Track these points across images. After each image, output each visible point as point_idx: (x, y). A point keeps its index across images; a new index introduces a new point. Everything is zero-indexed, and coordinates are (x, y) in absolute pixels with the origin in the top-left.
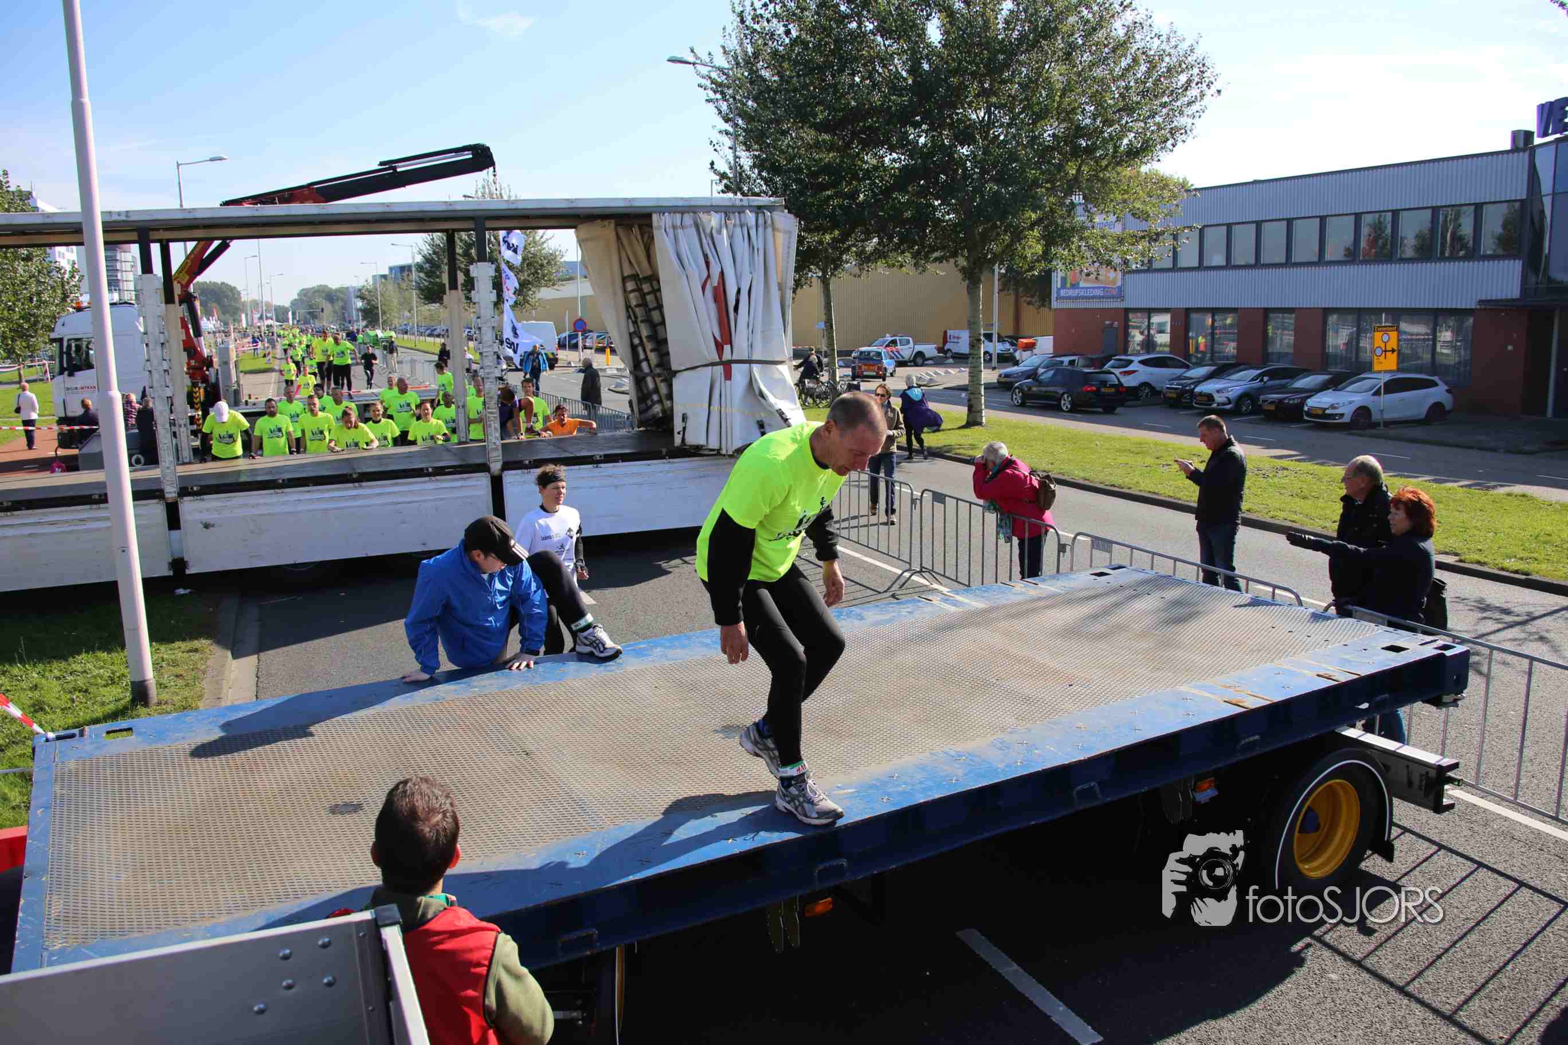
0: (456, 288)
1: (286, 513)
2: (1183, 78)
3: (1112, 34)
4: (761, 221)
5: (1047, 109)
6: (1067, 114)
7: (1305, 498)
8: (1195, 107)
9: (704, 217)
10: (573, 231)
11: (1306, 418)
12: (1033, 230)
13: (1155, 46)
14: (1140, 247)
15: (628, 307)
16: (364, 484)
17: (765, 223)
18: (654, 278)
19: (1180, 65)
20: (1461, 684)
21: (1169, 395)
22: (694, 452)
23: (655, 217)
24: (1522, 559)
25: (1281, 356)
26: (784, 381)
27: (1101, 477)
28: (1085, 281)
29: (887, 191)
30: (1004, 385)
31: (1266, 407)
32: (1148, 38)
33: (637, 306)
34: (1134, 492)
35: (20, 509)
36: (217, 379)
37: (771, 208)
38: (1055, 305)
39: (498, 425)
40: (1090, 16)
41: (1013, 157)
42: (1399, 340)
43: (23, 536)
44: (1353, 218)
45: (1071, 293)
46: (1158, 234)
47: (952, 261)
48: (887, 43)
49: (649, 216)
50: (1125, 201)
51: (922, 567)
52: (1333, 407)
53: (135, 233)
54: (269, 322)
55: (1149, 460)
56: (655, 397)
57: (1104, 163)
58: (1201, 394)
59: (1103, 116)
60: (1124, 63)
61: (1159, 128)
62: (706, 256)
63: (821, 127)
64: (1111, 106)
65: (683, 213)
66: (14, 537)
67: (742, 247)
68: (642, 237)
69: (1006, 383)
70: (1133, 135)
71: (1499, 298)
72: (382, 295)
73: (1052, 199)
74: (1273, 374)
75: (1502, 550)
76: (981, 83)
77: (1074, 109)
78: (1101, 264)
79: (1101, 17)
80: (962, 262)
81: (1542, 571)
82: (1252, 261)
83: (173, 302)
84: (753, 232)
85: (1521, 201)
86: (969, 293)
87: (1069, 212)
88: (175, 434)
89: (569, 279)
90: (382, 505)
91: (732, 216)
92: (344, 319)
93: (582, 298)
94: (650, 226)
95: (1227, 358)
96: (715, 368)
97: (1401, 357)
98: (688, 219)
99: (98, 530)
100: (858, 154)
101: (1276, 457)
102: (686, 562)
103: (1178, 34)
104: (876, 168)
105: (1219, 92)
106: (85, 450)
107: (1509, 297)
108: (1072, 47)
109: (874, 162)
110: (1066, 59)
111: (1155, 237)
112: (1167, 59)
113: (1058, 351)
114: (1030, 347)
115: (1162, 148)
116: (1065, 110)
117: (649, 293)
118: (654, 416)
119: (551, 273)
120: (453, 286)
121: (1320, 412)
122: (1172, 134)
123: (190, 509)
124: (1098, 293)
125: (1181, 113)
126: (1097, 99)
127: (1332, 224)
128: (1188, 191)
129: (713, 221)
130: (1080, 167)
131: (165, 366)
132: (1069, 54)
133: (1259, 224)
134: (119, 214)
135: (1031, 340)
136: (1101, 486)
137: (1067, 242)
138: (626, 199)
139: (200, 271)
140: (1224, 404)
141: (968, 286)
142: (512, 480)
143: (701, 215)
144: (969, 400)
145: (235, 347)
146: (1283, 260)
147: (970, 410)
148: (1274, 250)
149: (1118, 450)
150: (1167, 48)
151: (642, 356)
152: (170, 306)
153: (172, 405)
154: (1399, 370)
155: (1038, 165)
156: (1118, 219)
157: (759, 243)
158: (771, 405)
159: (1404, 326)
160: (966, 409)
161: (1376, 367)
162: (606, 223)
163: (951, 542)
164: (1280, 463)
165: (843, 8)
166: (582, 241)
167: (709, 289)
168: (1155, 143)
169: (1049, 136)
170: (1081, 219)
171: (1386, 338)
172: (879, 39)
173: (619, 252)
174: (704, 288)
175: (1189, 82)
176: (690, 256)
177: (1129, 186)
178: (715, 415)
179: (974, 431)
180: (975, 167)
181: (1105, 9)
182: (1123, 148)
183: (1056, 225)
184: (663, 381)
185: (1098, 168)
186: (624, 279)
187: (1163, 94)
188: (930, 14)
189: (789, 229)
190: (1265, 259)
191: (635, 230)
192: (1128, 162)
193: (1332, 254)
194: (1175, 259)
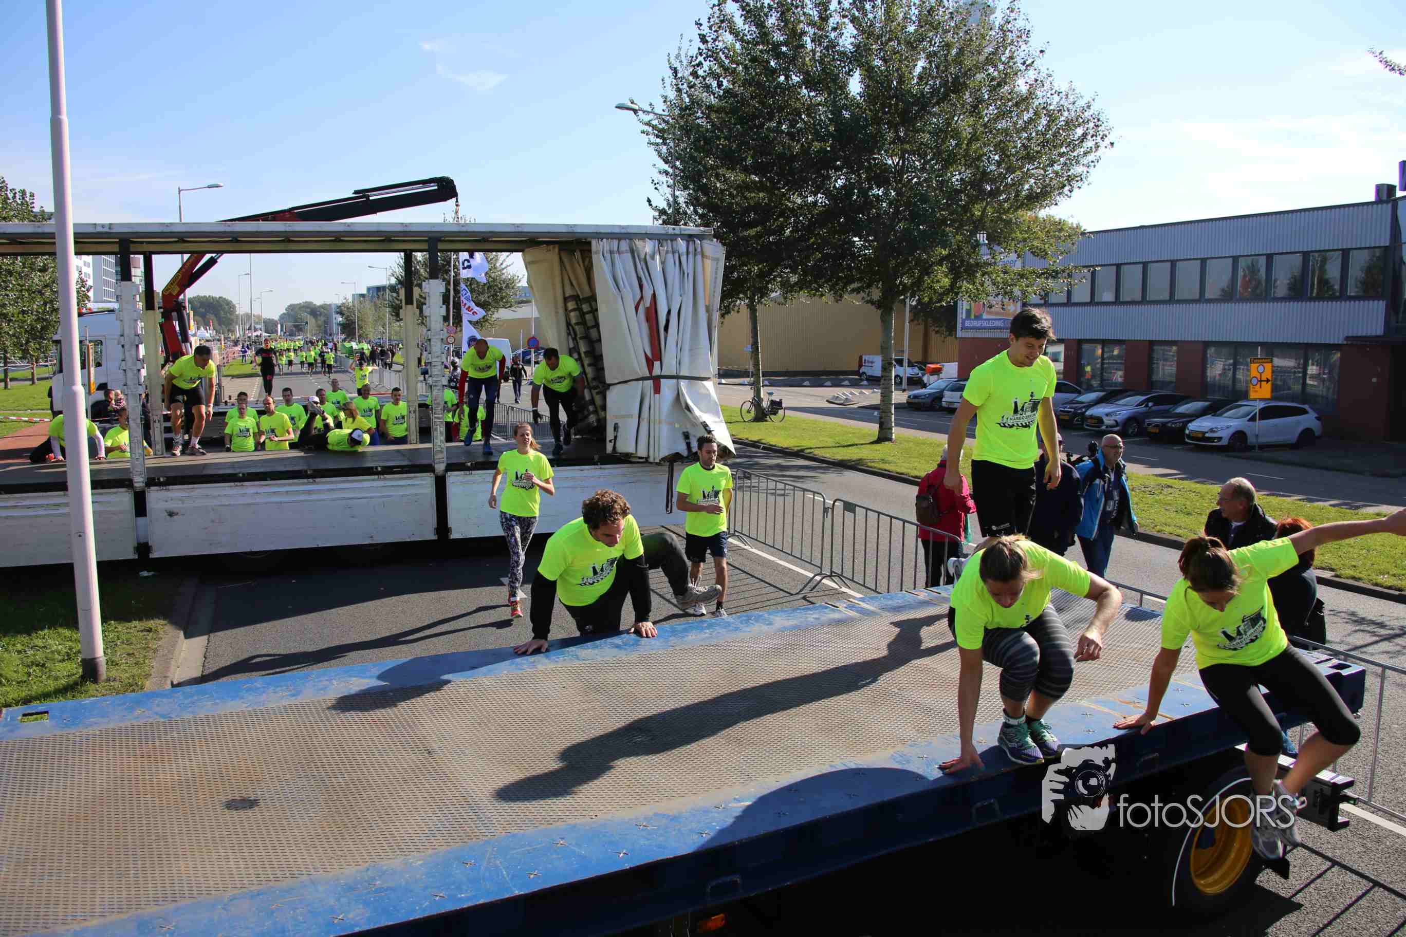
0: (412, 305)
1: (245, 505)
2: (1079, 131)
3: (1016, 90)
4: (691, 249)
5: (955, 156)
6: (973, 161)
7: (1188, 514)
8: (1091, 157)
9: (639, 243)
10: (520, 254)
11: (1187, 440)
12: (941, 266)
13: (1055, 103)
14: (1039, 283)
15: (568, 324)
16: (318, 480)
17: (695, 250)
18: (592, 299)
19: (1077, 120)
22: (624, 459)
23: (594, 242)
24: (1394, 575)
25: (1164, 384)
26: (708, 395)
28: (988, 313)
29: (810, 228)
30: (913, 406)
31: (1151, 429)
32: (1049, 95)
33: (577, 324)
37: (701, 237)
38: (960, 334)
40: (996, 74)
41: (924, 199)
42: (1273, 372)
44: (1230, 260)
45: (975, 323)
46: (1057, 272)
47: (867, 292)
48: (812, 94)
49: (590, 243)
50: (1025, 240)
51: (832, 572)
52: (1212, 431)
53: (117, 246)
56: (591, 408)
57: (1007, 206)
58: (1091, 417)
59: (1006, 163)
60: (1026, 117)
61: (1058, 176)
62: (639, 279)
64: (1014, 156)
65: (619, 239)
67: (673, 272)
68: (583, 262)
69: (915, 403)
70: (1032, 181)
71: (1364, 334)
72: (359, 311)
73: (959, 238)
74: (1158, 400)
75: (1375, 567)
76: (896, 132)
77: (979, 157)
78: (1004, 297)
79: (1006, 74)
80: (876, 294)
82: (1140, 299)
83: (155, 308)
84: (684, 259)
85: (1385, 247)
86: (882, 321)
87: (974, 249)
90: (334, 500)
91: (665, 243)
92: (325, 332)
93: (535, 318)
94: (590, 251)
95: (1116, 384)
96: (645, 382)
97: (1275, 389)
98: (624, 245)
100: (784, 195)
101: (1160, 476)
103: (1077, 91)
104: (801, 207)
105: (1112, 144)
107: (1374, 334)
108: (980, 100)
109: (799, 201)
110: (974, 112)
111: (1054, 275)
112: (1066, 114)
114: (937, 372)
115: (1060, 194)
116: (971, 157)
117: (588, 313)
118: (589, 425)
119: (508, 296)
120: (409, 301)
121: (1200, 435)
122: (1069, 181)
124: (1000, 324)
125: (1078, 162)
126: (1001, 148)
127: (1210, 265)
128: (1083, 234)
130: (985, 208)
132: (976, 107)
133: (1145, 265)
134: (103, 226)
135: (938, 366)
137: (971, 276)
138: (568, 225)
139: (189, 286)
141: (882, 316)
142: (454, 480)
143: (636, 241)
144: (881, 418)
147: (881, 427)
148: (1159, 288)
150: (1066, 104)
152: (150, 311)
154: (1273, 399)
155: (946, 206)
156: (1019, 256)
157: (688, 268)
158: (696, 418)
159: (1278, 362)
160: (878, 426)
161: (1252, 395)
162: (551, 247)
163: (860, 547)
164: (1165, 481)
165: (772, 63)
166: (528, 264)
167: (641, 309)
168: (1053, 189)
169: (957, 180)
170: (984, 255)
171: (1261, 369)
172: (804, 91)
173: (562, 274)
174: (637, 308)
175: (1085, 135)
176: (625, 279)
177: (1029, 227)
178: (644, 425)
179: (885, 446)
180: (890, 207)
181: (1010, 67)
182: (1024, 193)
183: (962, 261)
184: (597, 393)
185: (1001, 210)
186: (566, 300)
187: (1061, 145)
188: (852, 70)
189: (717, 256)
190: (1151, 296)
191: (577, 255)
192: (1027, 206)
193: (1212, 292)
194: (1069, 293)
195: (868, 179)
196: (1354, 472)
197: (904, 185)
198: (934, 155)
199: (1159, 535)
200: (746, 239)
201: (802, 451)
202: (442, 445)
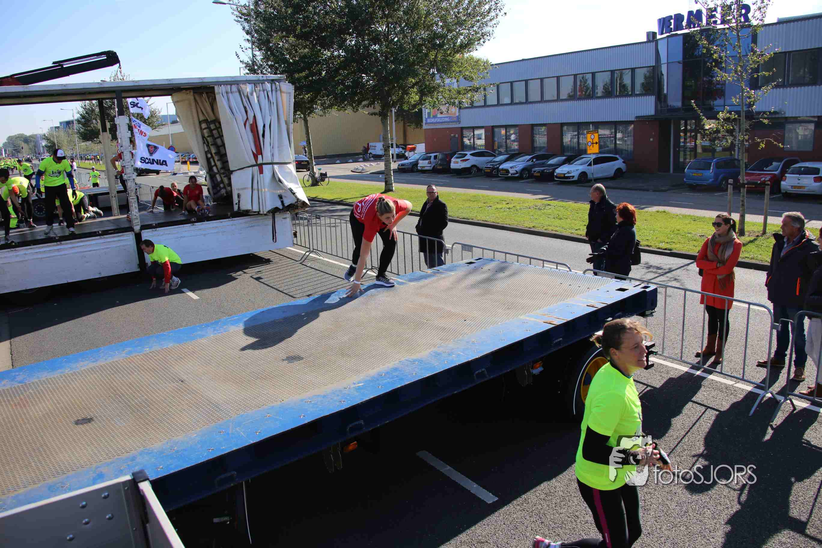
0: (106, 131)
1: (18, 261)
2: (487, 7)
4: (274, 88)
5: (418, 25)
6: (428, 27)
7: (561, 219)
8: (494, 22)
9: (243, 86)
10: (170, 97)
11: (556, 179)
12: (413, 88)
14: (469, 95)
15: (203, 137)
17: (276, 88)
18: (217, 122)
20: (654, 304)
21: (486, 171)
22: (246, 213)
23: (216, 88)
24: (667, 243)
25: (541, 148)
26: (291, 172)
27: (457, 214)
28: (440, 114)
29: (337, 70)
30: (401, 170)
31: (535, 174)
33: (208, 136)
34: (475, 221)
38: (425, 127)
41: (402, 50)
42: (599, 138)
44: (573, 76)
45: (433, 120)
46: (478, 89)
47: (372, 106)
49: (213, 88)
50: (460, 71)
52: (568, 173)
55: (480, 204)
56: (222, 185)
57: (449, 52)
58: (503, 169)
59: (447, 27)
61: (476, 33)
62: (245, 108)
64: (451, 22)
65: (231, 85)
67: (265, 102)
68: (208, 98)
69: (404, 169)
70: (462, 37)
71: (645, 115)
72: (57, 138)
73: (423, 71)
74: (538, 158)
75: (658, 239)
76: (383, 12)
77: (431, 24)
78: (450, 105)
80: (378, 108)
81: (677, 248)
82: (524, 101)
84: (270, 94)
85: (653, 66)
86: (382, 122)
87: (432, 78)
89: (165, 125)
90: (73, 253)
91: (258, 85)
93: (172, 134)
94: (213, 92)
95: (514, 150)
96: (254, 168)
97: (600, 147)
98: (234, 88)
100: (320, 51)
102: (245, 273)
104: (330, 58)
105: (505, 14)
107: (650, 114)
109: (329, 55)
111: (476, 90)
113: (428, 151)
114: (413, 149)
115: (478, 44)
116: (427, 25)
117: (214, 129)
118: (222, 195)
119: (153, 122)
120: (104, 130)
121: (562, 176)
122: (483, 36)
124: (447, 120)
125: (487, 25)
126: (443, 19)
127: (561, 79)
128: (493, 65)
129: (248, 88)
130: (436, 53)
133: (526, 81)
135: (413, 146)
136: (458, 219)
137: (431, 94)
138: (199, 78)
140: (514, 174)
141: (382, 119)
142: (147, 234)
143: (241, 85)
144: (385, 179)
146: (540, 100)
147: (386, 184)
148: (535, 95)
149: (464, 200)
151: (213, 164)
154: (600, 153)
156: (457, 81)
157: (273, 99)
158: (285, 186)
159: (601, 132)
160: (384, 183)
161: (589, 152)
162: (188, 92)
164: (544, 202)
166: (175, 103)
167: (248, 125)
168: (474, 41)
169: (420, 38)
170: (438, 81)
171: (592, 137)
173: (196, 105)
174: (245, 125)
175: (490, 9)
176: (236, 108)
177: (462, 64)
178: (255, 192)
180: (382, 56)
182: (458, 44)
183: (426, 85)
184: (225, 177)
185: (445, 55)
186: (200, 123)
187: (477, 15)
189: (289, 91)
190: (530, 100)
191: (204, 95)
192: (460, 51)
193: (564, 95)
194: (485, 101)
195: (368, 40)
196: (644, 190)
197: (390, 43)
198: (406, 24)
199: (546, 231)
200: (300, 79)
201: (342, 201)
202: (137, 215)
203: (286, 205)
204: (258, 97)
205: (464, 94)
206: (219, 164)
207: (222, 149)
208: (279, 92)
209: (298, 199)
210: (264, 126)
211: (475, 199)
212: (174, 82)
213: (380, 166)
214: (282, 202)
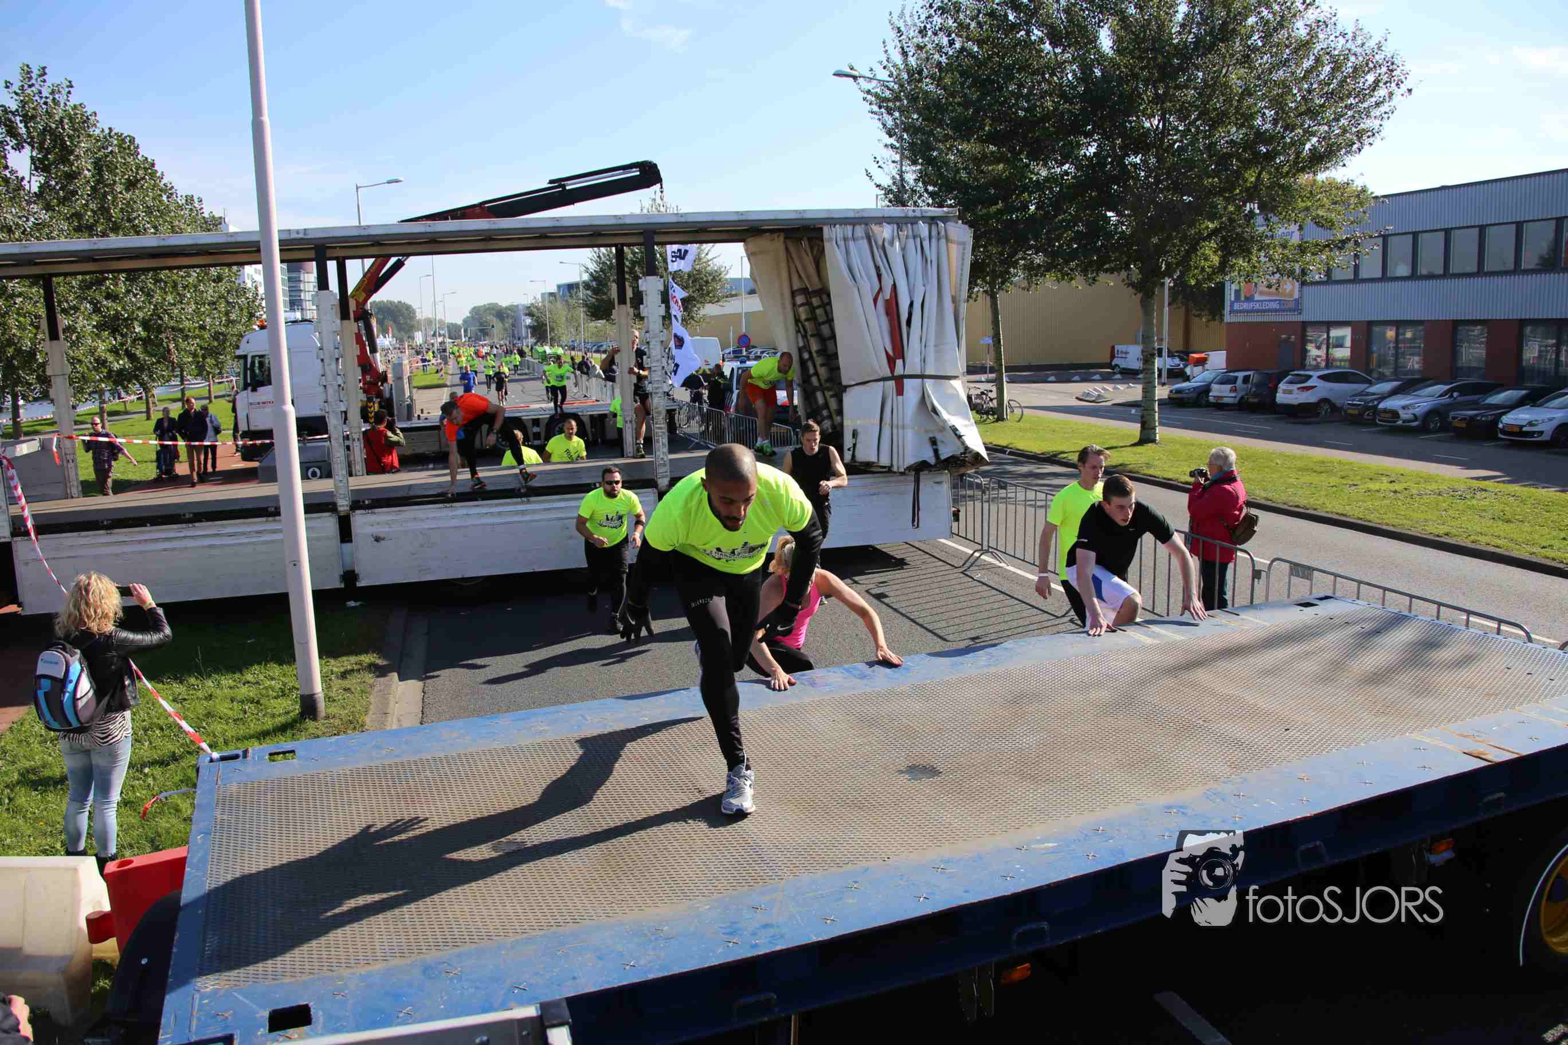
0: (625, 303)
1: (455, 527)
2: (1370, 78)
3: (1293, 34)
4: (934, 232)
5: (1224, 115)
6: (1245, 120)
7: (1508, 521)
8: (1383, 109)
9: (876, 228)
10: (740, 244)
11: (1501, 436)
12: (1210, 241)
13: (1340, 47)
14: (1324, 257)
15: (797, 320)
16: (532, 499)
17: (939, 234)
18: (823, 292)
19: (1367, 64)
21: (1350, 412)
22: (864, 469)
25: (1472, 371)
27: (1284, 497)
30: (1179, 401)
31: (1457, 424)
32: (1332, 37)
33: (806, 320)
34: (1321, 513)
35: (201, 521)
36: (391, 394)
37: (944, 219)
38: (1228, 318)
39: (665, 441)
40: (1270, 16)
41: (1190, 164)
43: (203, 547)
44: (1553, 223)
45: (1246, 306)
46: (1344, 242)
47: (1124, 272)
48: (1058, 50)
49: (819, 229)
50: (1307, 209)
52: (1530, 424)
53: (313, 252)
54: (440, 340)
55: (1334, 480)
56: (825, 413)
57: (1286, 169)
58: (1385, 411)
59: (1284, 120)
60: (1307, 64)
61: (1345, 131)
62: (877, 269)
63: (991, 138)
64: (1292, 110)
65: (854, 225)
66: (194, 548)
67: (915, 259)
68: (811, 249)
69: (1182, 399)
70: (1316, 139)
72: (550, 312)
73: (1231, 208)
74: (1464, 389)
76: (1155, 90)
77: (1253, 114)
78: (1282, 275)
79: (1282, 17)
80: (1135, 275)
82: (1441, 272)
83: (349, 319)
84: (926, 244)
86: (1144, 306)
87: (1249, 221)
88: (348, 448)
89: (736, 295)
90: (550, 520)
91: (904, 227)
92: (514, 336)
93: (746, 313)
94: (821, 239)
95: (1412, 373)
96: (887, 382)
98: (859, 231)
99: (273, 541)
100: (1027, 166)
101: (1472, 478)
103: (1365, 31)
104: (1047, 179)
105: (1410, 91)
106: (264, 464)
108: (1251, 49)
109: (1044, 174)
110: (1245, 62)
111: (1341, 245)
112: (1352, 59)
113: (1231, 366)
114: (1202, 362)
115: (1347, 153)
116: (1243, 115)
117: (819, 307)
119: (715, 290)
120: (622, 301)
121: (1516, 430)
122: (1359, 138)
123: (363, 523)
124: (1274, 306)
125: (1368, 115)
126: (1278, 103)
127: (1528, 229)
128: (1376, 197)
129: (885, 232)
130: (1260, 173)
131: (340, 382)
132: (1248, 56)
133: (1448, 232)
134: (298, 232)
135: (1203, 355)
136: (1285, 507)
137: (1246, 252)
138: (796, 211)
139: (376, 290)
140: (1410, 421)
141: (1144, 300)
143: (873, 226)
144: (1142, 417)
145: (408, 362)
146: (1475, 270)
147: (1143, 427)
149: (1300, 469)
150: (1354, 49)
151: (811, 371)
152: (346, 322)
153: (346, 419)
155: (1216, 173)
156: (1301, 228)
157: (932, 255)
158: (944, 421)
160: (1139, 425)
162: (775, 236)
164: (1477, 483)
165: (1011, 17)
166: (751, 255)
167: (881, 302)
168: (1339, 149)
169: (1227, 142)
170: (1261, 228)
172: (1047, 47)
173: (788, 265)
174: (875, 301)
175: (1377, 82)
176: (861, 268)
177: (1311, 193)
178: (887, 431)
179: (1148, 448)
180: (1149, 176)
181: (1289, 8)
182: (1305, 154)
183: (1235, 235)
184: (831, 396)
185: (1278, 175)
186: (794, 293)
187: (1349, 96)
188: (1103, 21)
189: (963, 239)
190: (1455, 268)
191: (805, 243)
192: (1310, 168)
193: (1530, 260)
194: (1356, 268)
195: (1124, 146)
197: (1166, 150)
198: (1199, 115)
200: (988, 217)
201: (1055, 456)
202: (665, 458)
203: (943, 457)
204: (903, 249)
205: (1313, 254)
206: (823, 371)
207: (830, 344)
208: (943, 241)
209: (967, 448)
210: (911, 304)
211: (1323, 469)
212: (750, 218)
213: (1134, 392)
214: (936, 452)
